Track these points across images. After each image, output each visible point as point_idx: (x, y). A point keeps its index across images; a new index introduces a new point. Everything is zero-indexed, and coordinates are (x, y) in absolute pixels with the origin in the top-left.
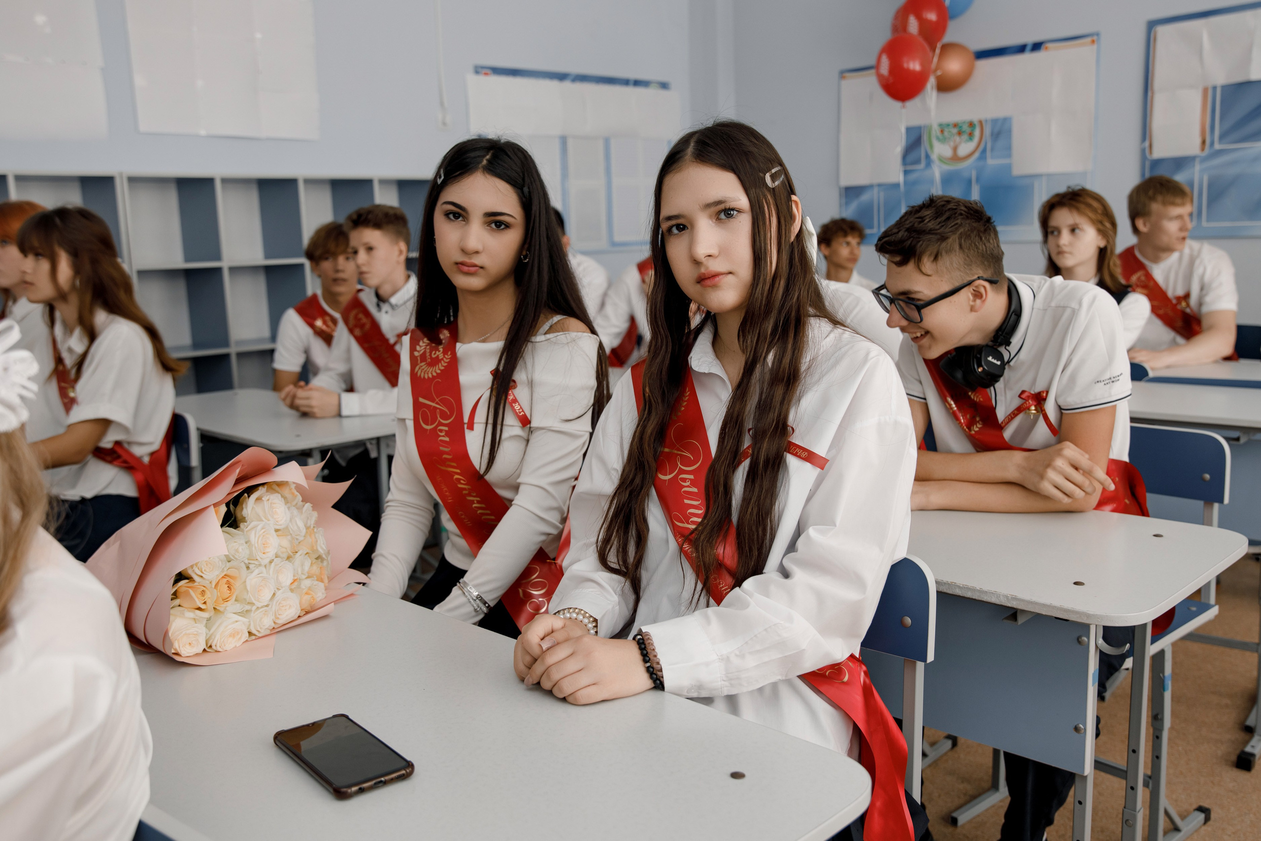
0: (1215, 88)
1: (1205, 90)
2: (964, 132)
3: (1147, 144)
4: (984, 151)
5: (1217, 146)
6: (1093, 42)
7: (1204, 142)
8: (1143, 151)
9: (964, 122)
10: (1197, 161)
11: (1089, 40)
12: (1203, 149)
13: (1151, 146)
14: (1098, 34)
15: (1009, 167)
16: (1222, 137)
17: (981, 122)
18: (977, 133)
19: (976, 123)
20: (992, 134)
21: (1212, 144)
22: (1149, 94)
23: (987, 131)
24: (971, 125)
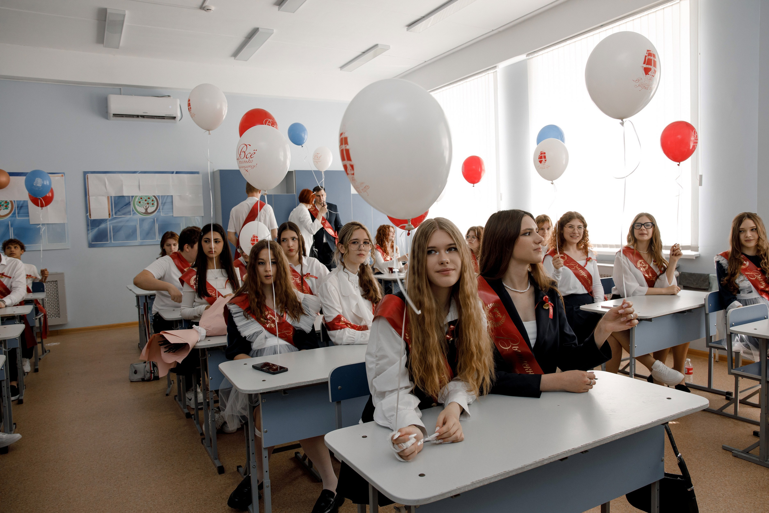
0: (111, 197)
1: (108, 197)
2: (3, 205)
3: (88, 214)
4: (14, 213)
5: (114, 216)
6: (62, 176)
7: (109, 214)
8: (87, 216)
9: (3, 201)
10: (108, 220)
11: (61, 175)
12: (110, 217)
13: (90, 215)
14: (64, 173)
15: (29, 220)
16: (116, 213)
17: (11, 202)
18: (10, 206)
19: (8, 201)
20: (18, 207)
21: (112, 215)
22: (88, 197)
23: (15, 206)
24: (6, 202)
